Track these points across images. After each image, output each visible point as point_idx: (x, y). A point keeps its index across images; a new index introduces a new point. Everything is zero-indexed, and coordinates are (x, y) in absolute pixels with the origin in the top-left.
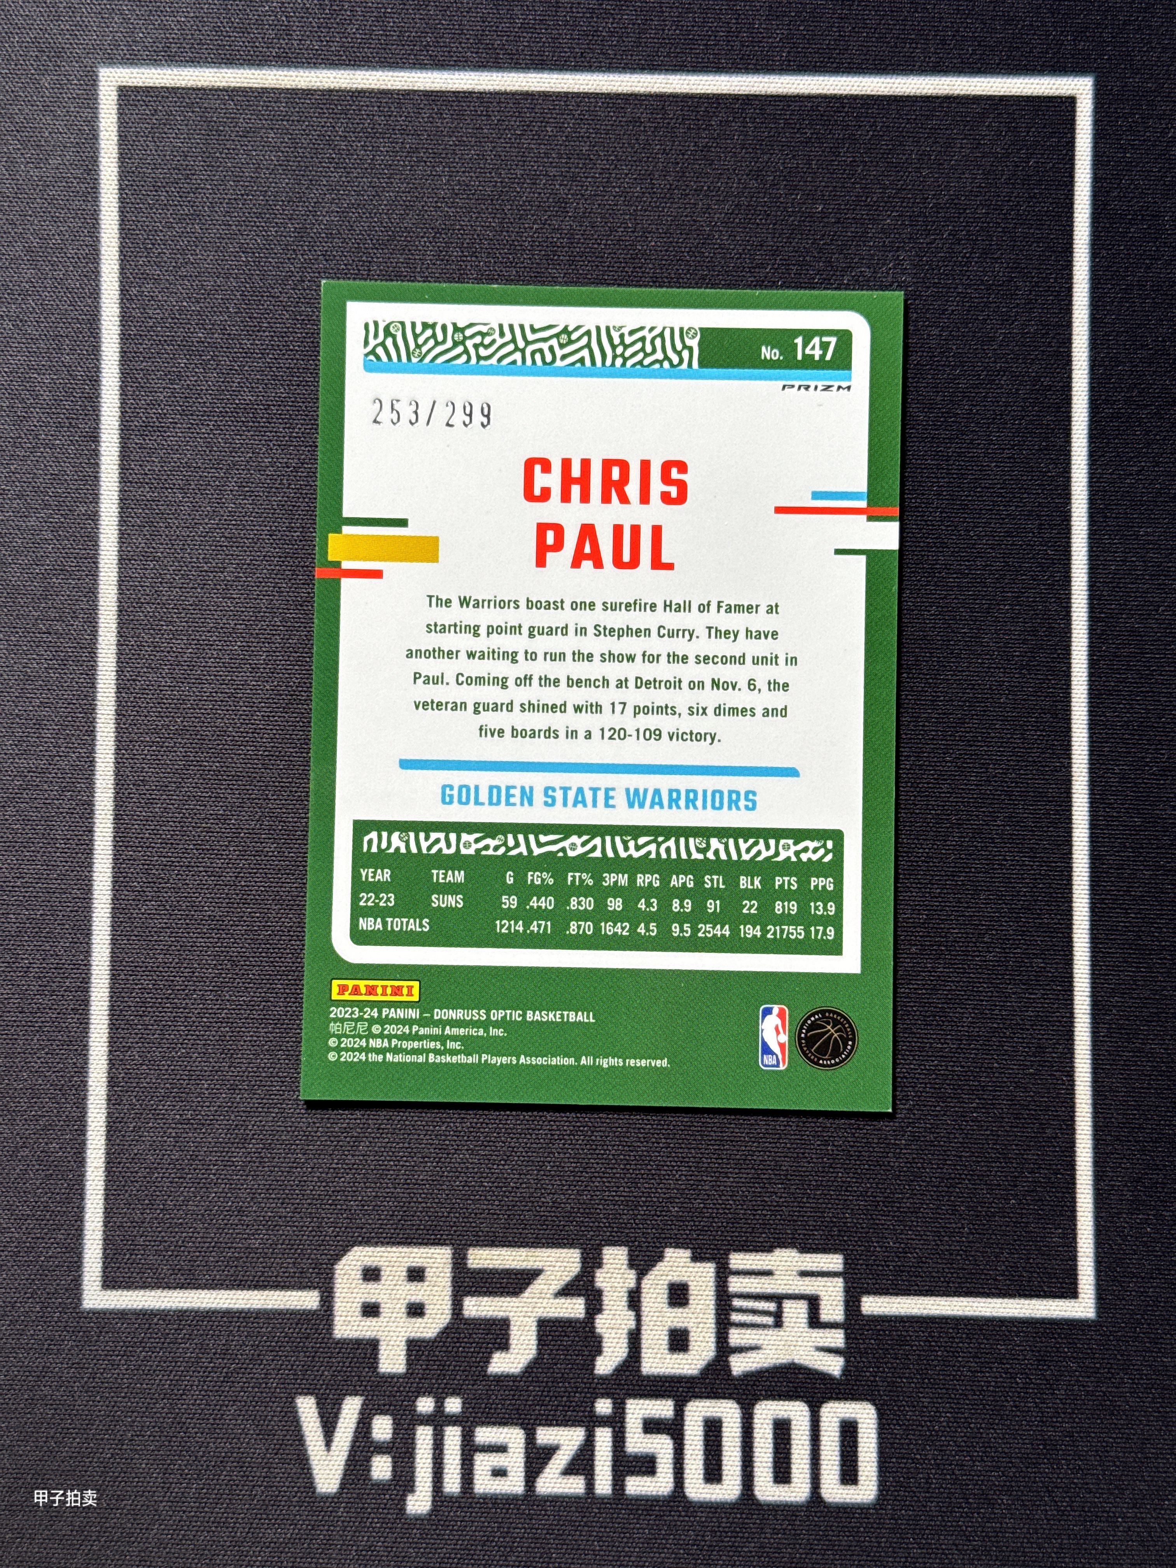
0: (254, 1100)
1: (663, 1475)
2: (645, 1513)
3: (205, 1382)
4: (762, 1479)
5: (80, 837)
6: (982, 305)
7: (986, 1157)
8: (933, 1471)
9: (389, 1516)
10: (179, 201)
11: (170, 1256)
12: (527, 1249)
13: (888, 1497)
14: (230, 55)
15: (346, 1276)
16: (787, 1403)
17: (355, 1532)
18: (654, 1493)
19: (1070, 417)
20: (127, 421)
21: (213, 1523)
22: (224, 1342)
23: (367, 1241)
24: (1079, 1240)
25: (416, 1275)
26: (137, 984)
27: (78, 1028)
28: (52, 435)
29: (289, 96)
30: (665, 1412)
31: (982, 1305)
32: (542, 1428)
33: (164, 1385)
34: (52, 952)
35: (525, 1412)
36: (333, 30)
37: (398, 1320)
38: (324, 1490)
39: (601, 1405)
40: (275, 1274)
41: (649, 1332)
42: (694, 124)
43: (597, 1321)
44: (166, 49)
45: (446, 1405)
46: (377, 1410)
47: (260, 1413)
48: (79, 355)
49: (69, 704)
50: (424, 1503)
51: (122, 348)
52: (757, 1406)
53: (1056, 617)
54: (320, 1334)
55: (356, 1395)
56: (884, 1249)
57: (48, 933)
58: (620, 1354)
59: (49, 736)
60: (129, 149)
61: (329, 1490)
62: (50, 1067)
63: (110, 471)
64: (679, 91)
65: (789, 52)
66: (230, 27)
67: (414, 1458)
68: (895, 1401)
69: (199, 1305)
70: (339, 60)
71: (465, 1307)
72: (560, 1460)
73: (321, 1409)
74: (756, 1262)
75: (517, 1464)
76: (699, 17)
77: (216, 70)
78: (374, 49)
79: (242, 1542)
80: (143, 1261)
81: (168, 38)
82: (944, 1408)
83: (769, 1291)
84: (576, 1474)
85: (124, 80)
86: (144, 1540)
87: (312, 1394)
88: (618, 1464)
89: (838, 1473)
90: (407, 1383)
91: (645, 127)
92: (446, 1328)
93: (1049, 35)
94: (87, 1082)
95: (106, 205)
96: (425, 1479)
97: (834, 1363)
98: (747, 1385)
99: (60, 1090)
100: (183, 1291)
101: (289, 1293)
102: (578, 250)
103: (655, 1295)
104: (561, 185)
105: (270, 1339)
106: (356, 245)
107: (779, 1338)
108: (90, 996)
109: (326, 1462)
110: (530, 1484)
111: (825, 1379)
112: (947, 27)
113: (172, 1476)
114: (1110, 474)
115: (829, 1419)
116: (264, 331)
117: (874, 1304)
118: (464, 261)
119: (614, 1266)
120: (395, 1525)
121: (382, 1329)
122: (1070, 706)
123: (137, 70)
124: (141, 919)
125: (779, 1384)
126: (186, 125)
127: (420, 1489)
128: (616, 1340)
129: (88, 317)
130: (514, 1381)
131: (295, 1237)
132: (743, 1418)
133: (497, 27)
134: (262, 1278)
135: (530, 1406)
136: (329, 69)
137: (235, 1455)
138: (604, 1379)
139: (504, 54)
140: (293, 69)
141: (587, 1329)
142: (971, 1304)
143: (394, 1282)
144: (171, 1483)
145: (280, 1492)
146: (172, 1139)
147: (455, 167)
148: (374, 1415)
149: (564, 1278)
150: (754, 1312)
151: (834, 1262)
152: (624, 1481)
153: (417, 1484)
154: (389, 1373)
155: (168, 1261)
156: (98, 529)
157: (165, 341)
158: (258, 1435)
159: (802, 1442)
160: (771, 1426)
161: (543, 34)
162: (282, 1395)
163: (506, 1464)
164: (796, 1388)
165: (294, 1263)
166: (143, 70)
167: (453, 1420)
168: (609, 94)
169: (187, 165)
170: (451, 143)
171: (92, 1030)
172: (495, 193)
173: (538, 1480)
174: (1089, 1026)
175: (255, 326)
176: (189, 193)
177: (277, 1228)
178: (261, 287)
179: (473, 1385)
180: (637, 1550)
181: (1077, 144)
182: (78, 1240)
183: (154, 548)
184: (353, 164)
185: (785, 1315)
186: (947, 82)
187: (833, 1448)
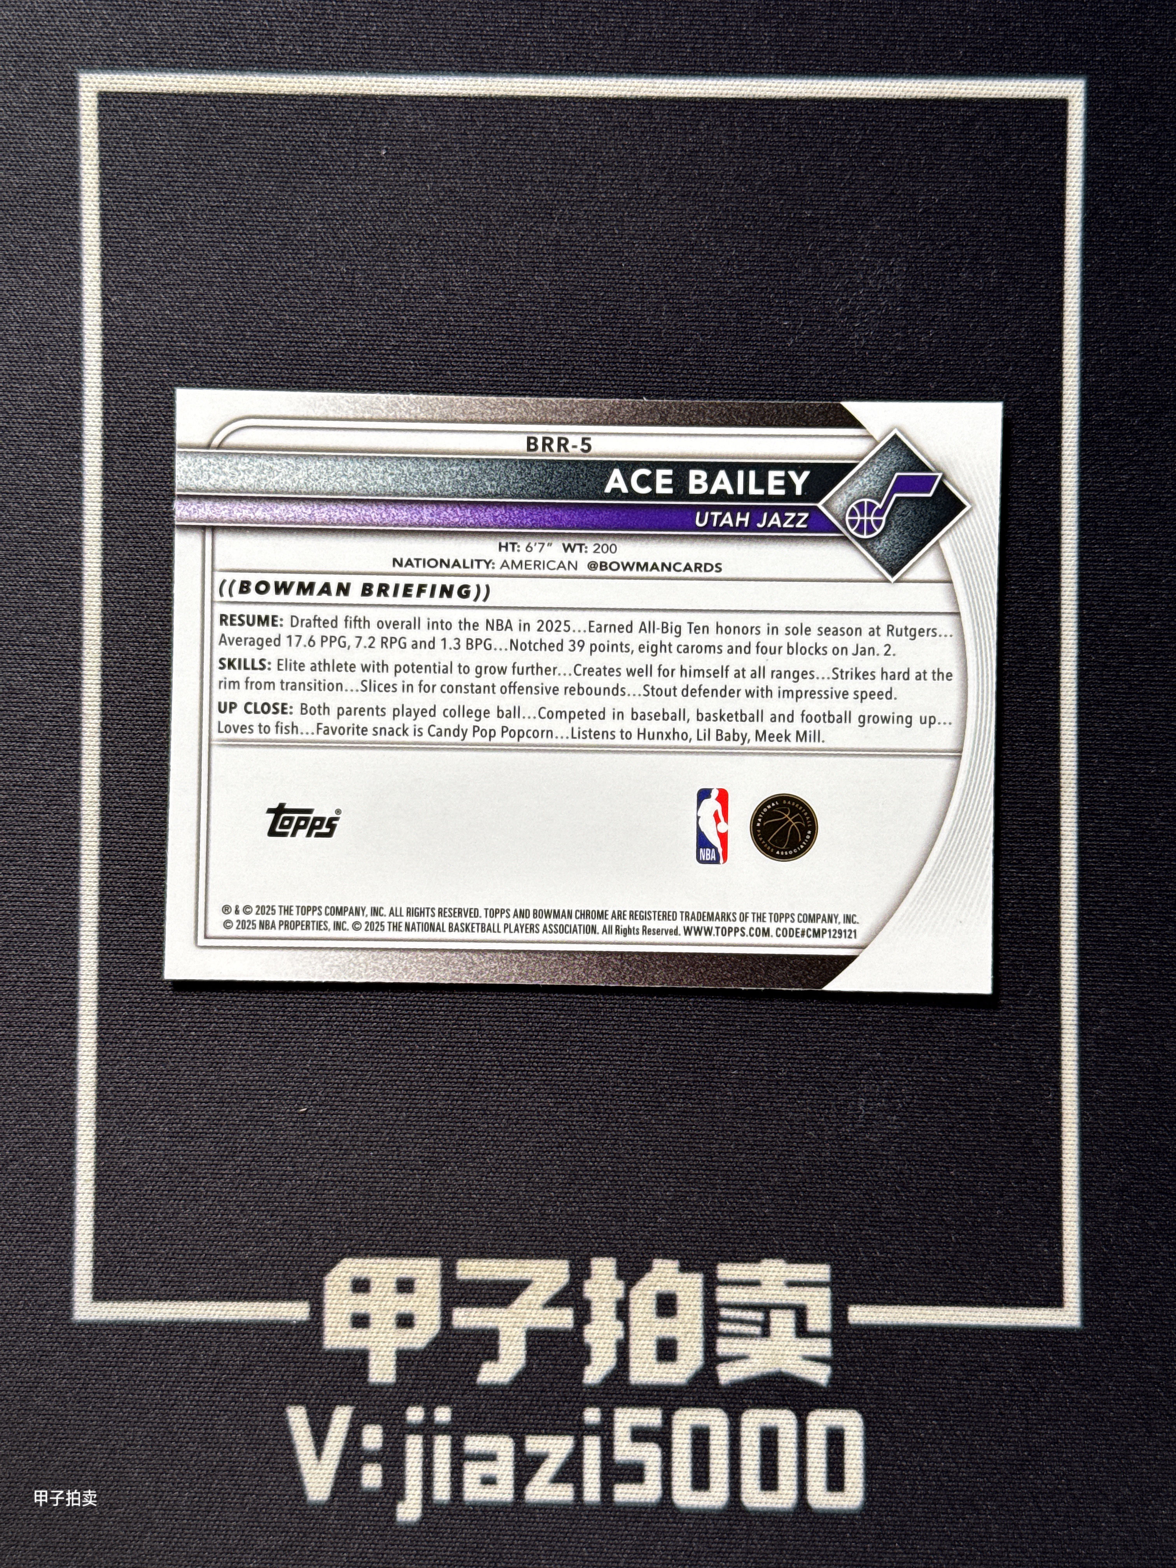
0: (243, 1113)
1: (651, 1482)
2: (633, 1519)
3: (196, 1392)
4: (749, 1486)
5: (66, 851)
6: (972, 311)
7: (972, 1168)
8: (919, 1478)
9: (380, 1524)
10: (161, 209)
11: (161, 1268)
12: (516, 1260)
13: (874, 1504)
14: (212, 60)
15: (336, 1288)
16: (774, 1411)
17: (346, 1539)
18: (642, 1500)
19: (1061, 425)
20: (110, 431)
21: (205, 1530)
22: (214, 1353)
23: (355, 1253)
24: (1064, 1250)
25: (405, 1286)
26: (124, 998)
27: (67, 1042)
28: (35, 446)
29: (271, 101)
30: (653, 1421)
31: (968, 1313)
32: (531, 1436)
33: (155, 1395)
34: (39, 966)
35: (515, 1421)
36: (316, 34)
37: (388, 1330)
38: (315, 1498)
39: (590, 1414)
40: (265, 1285)
41: (637, 1342)
42: (681, 129)
43: (586, 1331)
44: (147, 54)
45: (436, 1414)
46: (367, 1419)
47: (251, 1423)
48: (61, 364)
49: (54, 717)
50: (414, 1511)
51: (104, 357)
52: (744, 1415)
53: (1046, 627)
54: (310, 1345)
55: (346, 1405)
56: (871, 1259)
57: (35, 947)
58: (609, 1364)
59: (34, 749)
60: (110, 156)
61: (320, 1498)
62: (39, 1081)
63: (92, 482)
64: (666, 95)
65: (777, 55)
66: (211, 32)
67: (404, 1467)
68: (882, 1409)
69: (189, 1316)
70: (322, 65)
71: (454, 1318)
72: (549, 1469)
73: (311, 1418)
74: (744, 1272)
75: (506, 1473)
76: (686, 20)
77: (197, 75)
78: (357, 53)
79: (234, 1549)
80: (133, 1273)
81: (149, 44)
82: (929, 1415)
83: (757, 1301)
84: (564, 1482)
85: (104, 85)
86: (137, 1547)
87: (302, 1404)
88: (607, 1471)
89: (824, 1479)
90: (397, 1393)
91: (631, 132)
92: (436, 1339)
93: (1041, 37)
94: (76, 1095)
95: (87, 212)
96: (415, 1487)
97: (821, 1372)
98: (734, 1394)
99: (49, 1104)
100: (174, 1302)
101: (279, 1304)
102: (564, 257)
103: (643, 1306)
104: (546, 191)
105: (261, 1349)
106: (340, 253)
107: (767, 1347)
108: (78, 1010)
109: (317, 1471)
110: (519, 1492)
111: (812, 1387)
112: (937, 28)
113: (164, 1485)
114: (1100, 482)
115: (816, 1427)
116: (248, 340)
117: (861, 1314)
118: (449, 269)
119: (603, 1277)
120: (386, 1532)
121: (372, 1339)
122: (1059, 717)
123: (117, 76)
124: (128, 933)
125: (766, 1393)
126: (168, 132)
127: (411, 1496)
128: (605, 1350)
129: (70, 326)
130: (503, 1391)
131: (284, 1249)
132: (730, 1426)
133: (482, 31)
134: (252, 1290)
135: (519, 1415)
136: (312, 74)
137: (226, 1464)
138: (592, 1388)
139: (488, 58)
140: (276, 75)
141: (576, 1339)
142: (957, 1313)
143: (384, 1293)
144: (163, 1492)
145: (271, 1500)
146: (161, 1152)
147: (439, 173)
148: (365, 1424)
149: (553, 1288)
150: (742, 1322)
151: (821, 1272)
152: (612, 1488)
153: (407, 1492)
154: (379, 1383)
155: (158, 1273)
156: (81, 540)
157: (148, 350)
158: (249, 1444)
159: (789, 1450)
160: (758, 1434)
161: (529, 37)
162: (272, 1405)
163: (496, 1472)
164: (783, 1396)
165: (284, 1275)
166: (123, 76)
167: (443, 1429)
168: (594, 99)
169: (169, 172)
170: (436, 149)
171: (80, 1044)
172: (480, 199)
173: (528, 1488)
174: (1076, 1036)
175: (239, 335)
176: (171, 200)
177: (267, 1239)
178: (244, 296)
179: (462, 1395)
180: (625, 1556)
181: (1069, 148)
182: (68, 1252)
183: (138, 560)
184: (337, 171)
185: (772, 1324)
186: (938, 85)
187: (820, 1455)
